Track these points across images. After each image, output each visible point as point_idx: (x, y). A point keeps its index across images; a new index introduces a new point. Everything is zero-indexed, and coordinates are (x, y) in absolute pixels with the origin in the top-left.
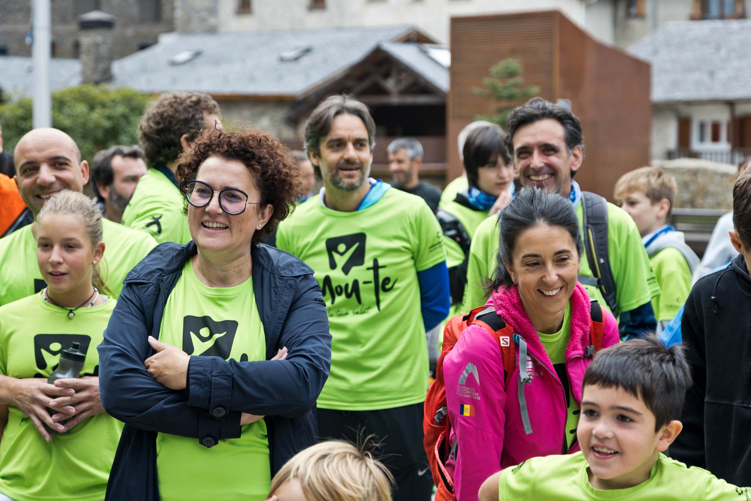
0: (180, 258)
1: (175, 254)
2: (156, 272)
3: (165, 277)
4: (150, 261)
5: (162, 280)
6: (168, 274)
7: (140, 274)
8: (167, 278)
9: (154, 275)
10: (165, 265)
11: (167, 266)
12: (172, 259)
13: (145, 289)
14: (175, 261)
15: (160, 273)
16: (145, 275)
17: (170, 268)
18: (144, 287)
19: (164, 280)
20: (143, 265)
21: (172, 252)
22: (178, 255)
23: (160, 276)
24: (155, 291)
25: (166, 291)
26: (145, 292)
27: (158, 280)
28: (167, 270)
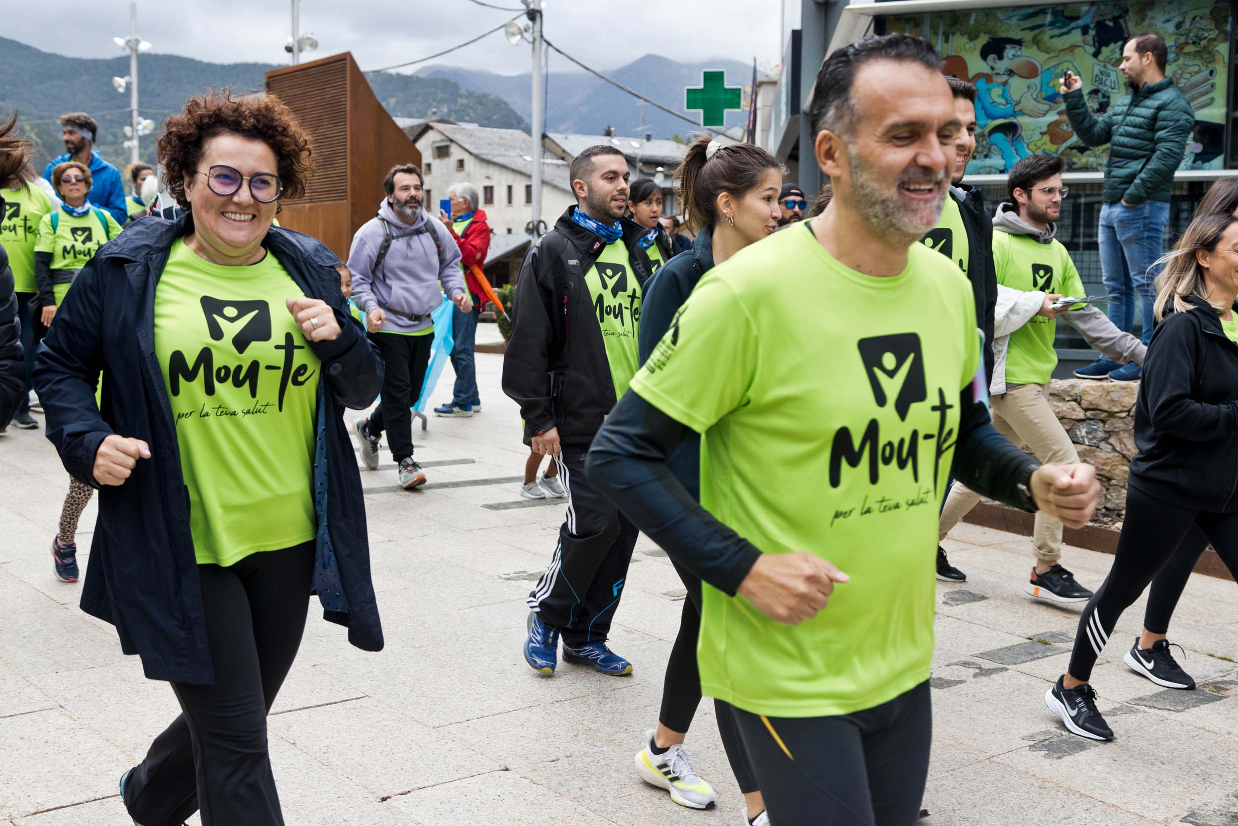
0: (170, 235)
1: (164, 230)
2: (144, 249)
3: (155, 256)
4: (134, 235)
5: (151, 259)
6: (158, 252)
7: (123, 249)
8: (157, 258)
9: (140, 252)
10: (154, 240)
11: (156, 242)
12: (161, 235)
13: (132, 269)
14: (164, 237)
15: (147, 250)
16: (130, 250)
17: (160, 245)
18: (131, 266)
19: (153, 259)
20: (125, 239)
21: (160, 227)
22: (167, 231)
23: (148, 254)
24: (144, 271)
25: (158, 272)
26: (132, 271)
27: (146, 258)
28: (157, 248)
